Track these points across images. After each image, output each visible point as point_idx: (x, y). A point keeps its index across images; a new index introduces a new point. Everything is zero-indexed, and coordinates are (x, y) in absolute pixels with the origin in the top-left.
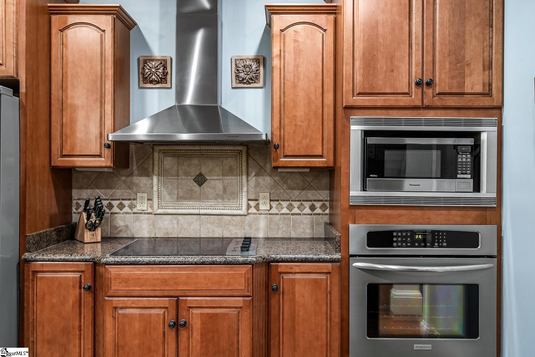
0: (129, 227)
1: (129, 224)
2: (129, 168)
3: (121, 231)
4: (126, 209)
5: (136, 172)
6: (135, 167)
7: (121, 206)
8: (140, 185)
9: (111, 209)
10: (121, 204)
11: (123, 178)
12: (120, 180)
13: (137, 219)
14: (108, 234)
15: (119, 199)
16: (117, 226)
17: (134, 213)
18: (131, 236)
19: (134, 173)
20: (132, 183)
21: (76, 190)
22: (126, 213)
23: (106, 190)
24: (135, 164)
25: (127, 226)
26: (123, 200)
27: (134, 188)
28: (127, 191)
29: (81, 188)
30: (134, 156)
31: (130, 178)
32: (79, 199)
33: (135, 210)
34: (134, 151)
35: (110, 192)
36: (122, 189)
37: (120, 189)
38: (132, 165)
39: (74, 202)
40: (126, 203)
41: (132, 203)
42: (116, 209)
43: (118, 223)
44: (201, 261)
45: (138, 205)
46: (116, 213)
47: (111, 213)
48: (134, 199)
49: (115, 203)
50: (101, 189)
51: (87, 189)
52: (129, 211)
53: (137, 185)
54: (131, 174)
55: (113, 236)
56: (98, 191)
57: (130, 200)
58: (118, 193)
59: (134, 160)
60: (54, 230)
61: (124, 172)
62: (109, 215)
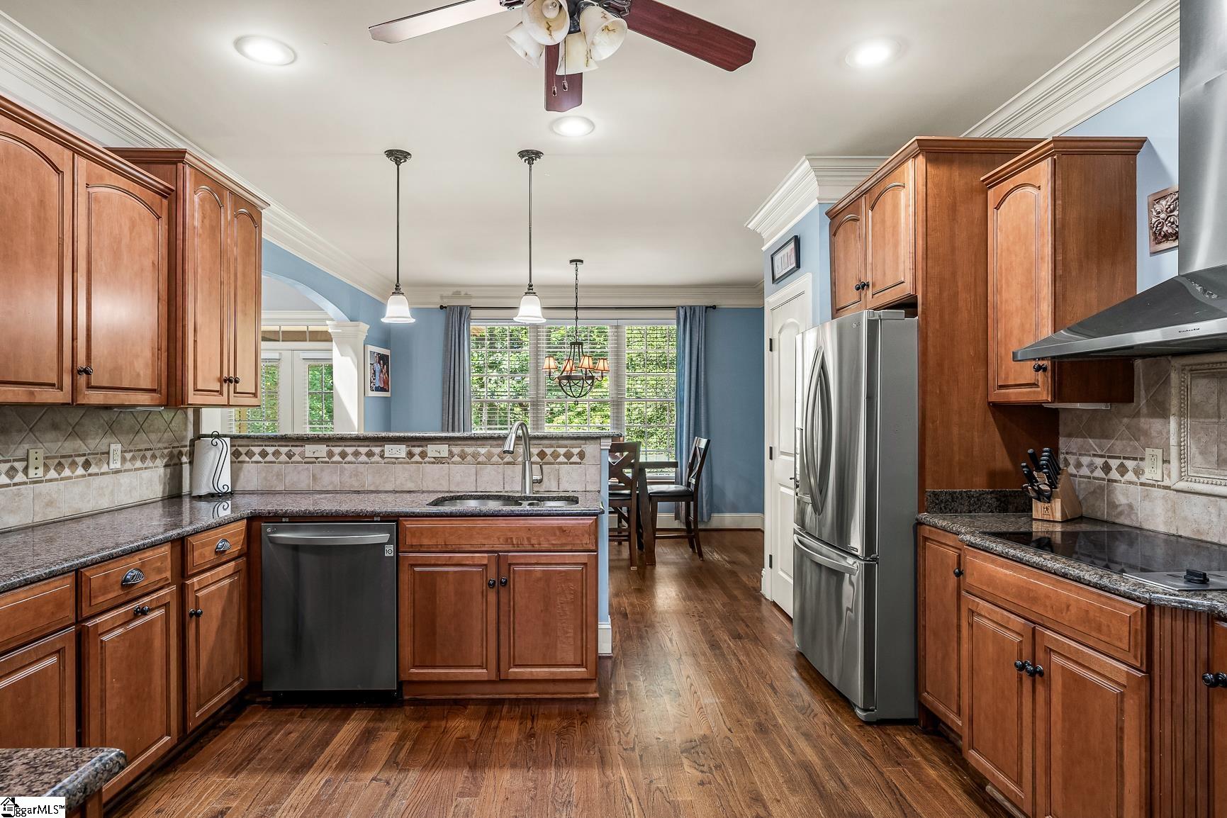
0: (1134, 508)
1: (1134, 502)
2: (1133, 402)
3: (1121, 513)
4: (1130, 476)
5: (1144, 410)
6: (1143, 402)
7: (1123, 470)
8: (1151, 434)
9: (1109, 472)
10: (1122, 465)
11: (1126, 420)
12: (1121, 422)
13: (1147, 495)
14: (1103, 514)
15: (1119, 458)
16: (1117, 503)
17: (1142, 484)
18: (1138, 525)
19: (1141, 412)
20: (1139, 430)
21: (1064, 438)
22: (1130, 483)
23: (1102, 440)
24: (1143, 393)
25: (1130, 506)
26: (1124, 458)
27: (1142, 438)
28: (1131, 443)
29: (1070, 435)
30: (1142, 381)
31: (1136, 420)
32: (1067, 453)
33: (1143, 480)
34: (1141, 371)
35: (1108, 443)
36: (1124, 439)
37: (1121, 440)
38: (1139, 397)
39: (1062, 456)
40: (1130, 464)
41: (1138, 466)
42: (1114, 475)
43: (1118, 500)
44: (1063, 571)
45: (1146, 470)
46: (1116, 481)
47: (1109, 480)
48: (1142, 459)
49: (1114, 463)
50: (1096, 438)
51: (1077, 437)
52: (1134, 479)
53: (1146, 433)
54: (1137, 414)
55: (1110, 519)
56: (1090, 440)
57: (1135, 459)
58: (1118, 445)
59: (1142, 386)
60: (991, 493)
61: (1127, 408)
62: (1106, 482)
